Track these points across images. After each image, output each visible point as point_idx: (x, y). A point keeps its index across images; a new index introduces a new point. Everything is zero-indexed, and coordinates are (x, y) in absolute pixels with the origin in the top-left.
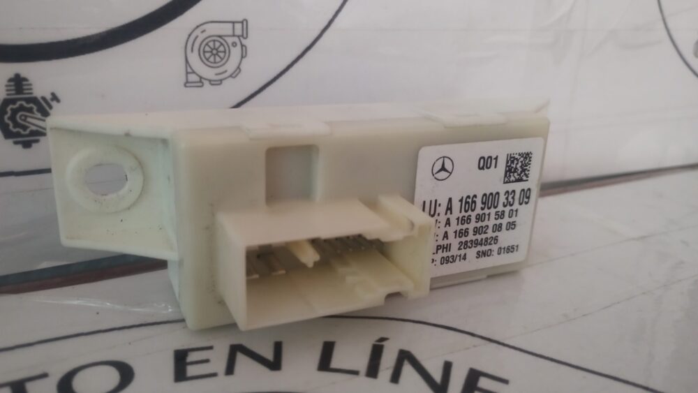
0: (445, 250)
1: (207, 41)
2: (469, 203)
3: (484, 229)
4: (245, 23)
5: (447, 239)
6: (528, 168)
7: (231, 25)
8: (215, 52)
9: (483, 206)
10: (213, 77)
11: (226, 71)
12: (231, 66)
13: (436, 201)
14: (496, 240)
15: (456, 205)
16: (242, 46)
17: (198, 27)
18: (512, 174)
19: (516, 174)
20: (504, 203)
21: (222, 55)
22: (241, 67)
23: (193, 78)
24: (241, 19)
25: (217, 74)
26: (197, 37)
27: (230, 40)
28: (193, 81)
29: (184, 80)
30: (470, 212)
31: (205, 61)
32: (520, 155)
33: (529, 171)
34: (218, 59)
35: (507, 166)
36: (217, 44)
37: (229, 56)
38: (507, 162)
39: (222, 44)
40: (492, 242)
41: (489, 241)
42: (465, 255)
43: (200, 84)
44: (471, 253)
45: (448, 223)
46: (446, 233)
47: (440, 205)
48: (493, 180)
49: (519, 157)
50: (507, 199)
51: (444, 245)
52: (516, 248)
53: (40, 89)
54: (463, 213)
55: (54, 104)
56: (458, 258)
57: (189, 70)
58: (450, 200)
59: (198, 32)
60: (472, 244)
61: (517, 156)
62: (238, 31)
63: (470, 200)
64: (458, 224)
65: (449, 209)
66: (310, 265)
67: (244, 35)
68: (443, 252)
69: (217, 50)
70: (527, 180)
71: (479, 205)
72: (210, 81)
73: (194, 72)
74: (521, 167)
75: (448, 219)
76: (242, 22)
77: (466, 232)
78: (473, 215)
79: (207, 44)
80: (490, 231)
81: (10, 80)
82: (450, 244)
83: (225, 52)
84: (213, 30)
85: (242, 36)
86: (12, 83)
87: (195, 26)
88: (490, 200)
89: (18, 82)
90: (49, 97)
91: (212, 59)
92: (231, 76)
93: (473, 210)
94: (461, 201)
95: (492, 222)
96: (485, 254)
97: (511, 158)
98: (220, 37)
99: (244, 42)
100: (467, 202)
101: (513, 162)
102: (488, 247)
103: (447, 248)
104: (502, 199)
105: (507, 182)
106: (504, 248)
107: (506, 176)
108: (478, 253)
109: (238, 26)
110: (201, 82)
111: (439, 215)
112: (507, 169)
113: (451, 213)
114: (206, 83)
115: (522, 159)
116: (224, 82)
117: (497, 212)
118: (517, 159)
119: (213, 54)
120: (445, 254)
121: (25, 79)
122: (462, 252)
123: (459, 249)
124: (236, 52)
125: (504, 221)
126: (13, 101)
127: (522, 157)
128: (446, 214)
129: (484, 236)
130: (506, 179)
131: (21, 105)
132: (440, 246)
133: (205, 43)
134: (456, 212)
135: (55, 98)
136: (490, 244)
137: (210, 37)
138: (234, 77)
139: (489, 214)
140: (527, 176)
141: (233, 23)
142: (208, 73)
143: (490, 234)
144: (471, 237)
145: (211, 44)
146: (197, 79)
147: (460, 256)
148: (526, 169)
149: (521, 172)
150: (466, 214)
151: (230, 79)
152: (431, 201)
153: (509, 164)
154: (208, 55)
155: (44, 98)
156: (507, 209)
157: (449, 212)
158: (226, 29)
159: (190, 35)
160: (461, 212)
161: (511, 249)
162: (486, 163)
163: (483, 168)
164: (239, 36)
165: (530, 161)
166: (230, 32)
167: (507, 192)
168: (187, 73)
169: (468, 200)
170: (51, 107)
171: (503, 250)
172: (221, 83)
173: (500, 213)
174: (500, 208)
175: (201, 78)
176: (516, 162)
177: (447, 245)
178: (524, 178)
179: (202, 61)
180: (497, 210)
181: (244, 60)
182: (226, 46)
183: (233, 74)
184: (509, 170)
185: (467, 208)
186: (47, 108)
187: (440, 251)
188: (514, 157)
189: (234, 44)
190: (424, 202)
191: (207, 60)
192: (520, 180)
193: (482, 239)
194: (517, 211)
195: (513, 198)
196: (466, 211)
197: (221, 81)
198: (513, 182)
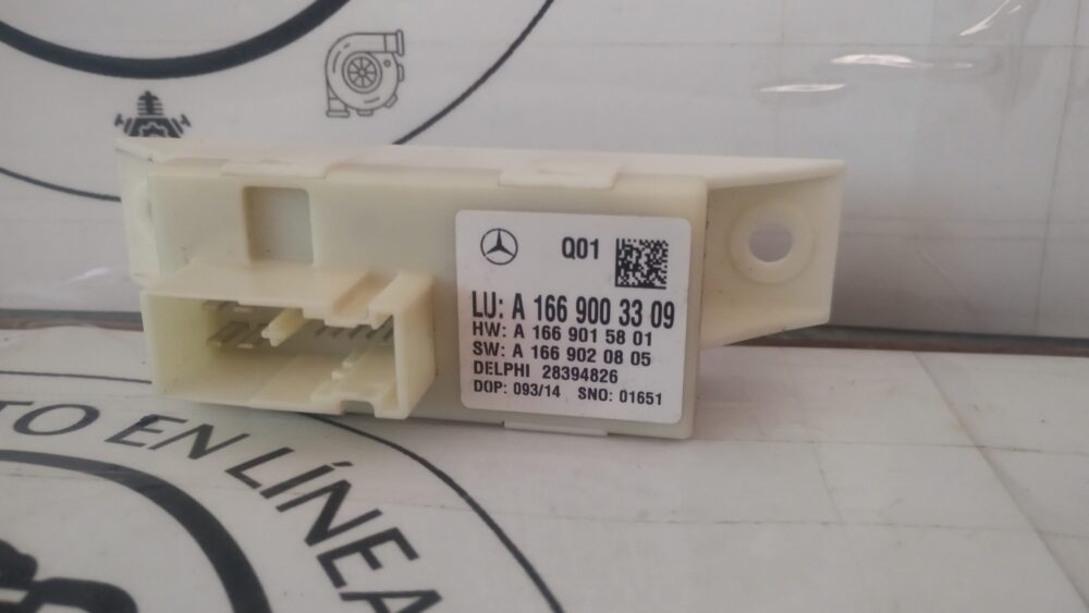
0: (519, 373)
1: (352, 58)
2: (553, 307)
3: (588, 355)
4: (399, 35)
5: (521, 356)
6: (662, 266)
7: (381, 38)
8: (362, 73)
9: (581, 317)
10: (362, 106)
11: (378, 99)
12: (384, 92)
13: (494, 294)
14: (614, 377)
15: (530, 308)
16: (398, 65)
17: (339, 40)
18: (630, 273)
19: (638, 274)
20: (621, 318)
21: (372, 77)
22: (398, 93)
23: (336, 105)
24: (393, 30)
25: (366, 102)
26: (339, 53)
27: (381, 58)
28: (337, 110)
29: (325, 108)
30: (556, 322)
31: (351, 84)
32: (641, 242)
33: (665, 272)
34: (367, 82)
35: (618, 259)
36: (365, 63)
37: (381, 79)
38: (618, 252)
39: (371, 63)
40: (607, 378)
41: (600, 376)
42: (557, 388)
43: (345, 114)
44: (570, 387)
45: (519, 331)
46: (518, 346)
47: (501, 302)
48: (596, 278)
49: (641, 247)
50: (626, 312)
51: (516, 365)
52: (656, 399)
53: (170, 111)
54: (544, 322)
55: (184, 127)
56: (545, 391)
57: (332, 95)
58: (518, 297)
59: (340, 47)
60: (567, 373)
61: (636, 245)
62: (392, 46)
63: (555, 304)
64: (537, 337)
65: (518, 309)
66: (274, 343)
67: (400, 51)
68: (516, 375)
69: (365, 70)
70: (664, 288)
71: (572, 314)
72: (358, 110)
73: (337, 98)
74: (647, 263)
75: (519, 326)
76: (396, 34)
77: (555, 353)
78: (564, 328)
79: (352, 63)
80: (599, 357)
81: (142, 98)
82: (528, 366)
83: (375, 73)
84: (359, 44)
85: (397, 52)
86: (143, 102)
87: (335, 40)
88: (593, 309)
89: (149, 101)
90: (179, 119)
91: (359, 82)
92: (385, 105)
93: (563, 320)
94: (538, 300)
95: (601, 345)
96: (593, 394)
97: (624, 245)
98: (368, 53)
99: (400, 60)
100: (548, 306)
101: (629, 253)
102: (598, 385)
103: (522, 370)
104: (617, 311)
105: (622, 285)
106: (633, 394)
107: (618, 273)
108: (581, 390)
109: (391, 39)
110: (346, 111)
111: (501, 316)
112: (620, 263)
113: (523, 317)
114: (353, 112)
115: (648, 251)
116: (376, 113)
117: (608, 331)
118: (637, 250)
119: (360, 76)
120: (522, 380)
121: (156, 98)
122: (553, 383)
123: (545, 376)
124: (390, 74)
125: (628, 348)
126: (144, 122)
127: (649, 246)
128: (514, 317)
129: (590, 366)
130: (620, 280)
131: (153, 127)
132: (511, 365)
133: (349, 61)
134: (531, 318)
135: (185, 121)
136: (602, 380)
137: (355, 53)
138: (389, 107)
139: (594, 332)
140: (663, 281)
141: (385, 35)
142: (356, 100)
143: (599, 364)
144: (563, 361)
145: (358, 63)
146: (341, 107)
147: (548, 387)
148: (660, 269)
149: (649, 273)
150: (552, 325)
151: (384, 109)
152: (485, 294)
153: (622, 256)
154: (354, 76)
155: (174, 121)
156: (629, 330)
157: (518, 315)
158: (375, 43)
159: (330, 51)
160: (540, 318)
161: (645, 398)
162: (576, 248)
163: (571, 256)
164: (392, 53)
165: (664, 255)
166: (381, 48)
167: (624, 301)
168: (329, 99)
169: (550, 302)
170: (181, 131)
171: (629, 397)
172: (371, 115)
173: (615, 334)
174: (614, 325)
175: (346, 106)
176: (635, 254)
177: (522, 365)
178: (657, 283)
179: (347, 84)
180: (609, 326)
181: (401, 84)
182: (377, 67)
183: (387, 101)
184: (624, 267)
185: (550, 315)
186: (178, 132)
187: (511, 373)
188: (631, 246)
189: (387, 63)
190: (474, 293)
191: (353, 82)
192: (649, 285)
193: (586, 370)
194: (649, 335)
195: (638, 312)
196: (551, 320)
197: (372, 111)
198: (633, 286)
